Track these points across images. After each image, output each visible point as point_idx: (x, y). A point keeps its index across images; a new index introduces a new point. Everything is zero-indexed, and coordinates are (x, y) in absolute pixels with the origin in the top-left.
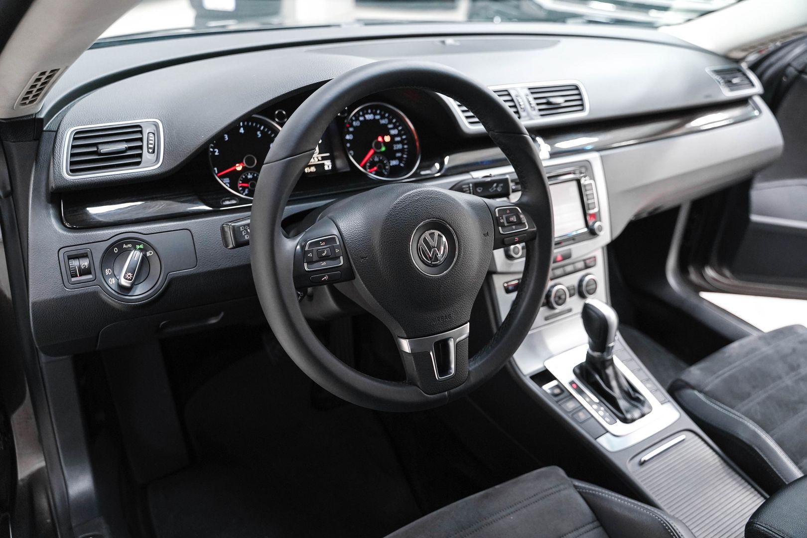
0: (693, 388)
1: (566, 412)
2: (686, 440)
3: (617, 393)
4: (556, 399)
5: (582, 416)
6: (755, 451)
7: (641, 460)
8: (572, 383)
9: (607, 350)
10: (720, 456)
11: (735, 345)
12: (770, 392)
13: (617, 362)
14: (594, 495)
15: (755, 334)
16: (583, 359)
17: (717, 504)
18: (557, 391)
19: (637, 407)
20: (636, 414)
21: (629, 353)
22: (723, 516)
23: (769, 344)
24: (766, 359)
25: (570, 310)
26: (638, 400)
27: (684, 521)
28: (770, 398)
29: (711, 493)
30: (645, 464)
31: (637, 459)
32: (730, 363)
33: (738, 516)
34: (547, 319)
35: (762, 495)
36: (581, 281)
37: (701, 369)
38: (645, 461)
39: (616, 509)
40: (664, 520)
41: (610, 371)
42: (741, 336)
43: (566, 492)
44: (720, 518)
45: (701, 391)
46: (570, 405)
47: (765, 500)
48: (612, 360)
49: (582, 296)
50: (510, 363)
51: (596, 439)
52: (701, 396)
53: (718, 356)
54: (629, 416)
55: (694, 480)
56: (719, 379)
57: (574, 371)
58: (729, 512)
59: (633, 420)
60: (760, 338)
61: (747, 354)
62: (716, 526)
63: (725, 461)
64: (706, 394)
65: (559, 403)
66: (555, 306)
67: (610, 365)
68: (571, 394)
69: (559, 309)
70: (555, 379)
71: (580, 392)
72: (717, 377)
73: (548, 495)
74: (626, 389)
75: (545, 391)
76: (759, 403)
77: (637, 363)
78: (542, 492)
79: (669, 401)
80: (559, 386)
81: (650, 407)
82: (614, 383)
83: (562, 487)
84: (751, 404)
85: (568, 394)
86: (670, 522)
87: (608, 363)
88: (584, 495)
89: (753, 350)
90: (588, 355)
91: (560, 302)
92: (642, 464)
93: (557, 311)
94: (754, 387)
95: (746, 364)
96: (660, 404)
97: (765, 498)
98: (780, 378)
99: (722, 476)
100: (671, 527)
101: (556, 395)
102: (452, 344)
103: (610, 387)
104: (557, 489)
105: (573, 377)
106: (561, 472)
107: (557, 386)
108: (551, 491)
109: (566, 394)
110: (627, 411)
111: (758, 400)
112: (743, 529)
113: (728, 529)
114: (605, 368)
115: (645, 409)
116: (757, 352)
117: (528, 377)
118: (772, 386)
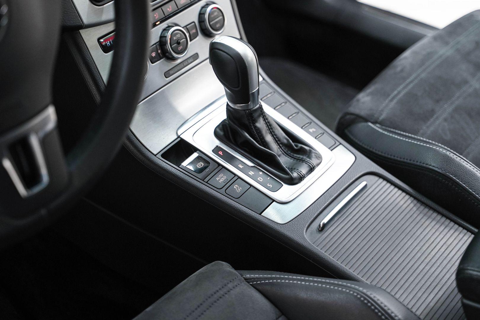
0: (366, 120)
1: (218, 189)
2: (368, 187)
3: (275, 149)
4: (200, 176)
5: (237, 188)
6: (451, 179)
7: (320, 225)
8: (216, 150)
9: (251, 99)
10: (411, 195)
11: (407, 54)
12: (457, 103)
13: (267, 109)
14: (272, 284)
15: (430, 34)
16: (223, 116)
17: (419, 255)
18: (201, 165)
19: (303, 161)
20: (304, 170)
21: (280, 95)
22: (428, 268)
23: (447, 43)
24: (447, 63)
25: (196, 56)
26: (302, 151)
27: (384, 287)
28: (456, 110)
29: (409, 243)
30: (326, 229)
31: (315, 225)
32: (404, 79)
33: (445, 262)
34: (167, 74)
35: (469, 230)
36: (201, 15)
37: (371, 94)
38: (325, 225)
39: (301, 295)
40: (360, 293)
41: (261, 124)
42: (414, 39)
43: (237, 290)
44: (425, 271)
45: (374, 123)
46: (221, 179)
47: (473, 236)
48: (261, 108)
49: (207, 34)
50: (129, 139)
51: (260, 214)
52: (377, 127)
53: (388, 73)
54: (295, 175)
55: (387, 233)
56: (395, 101)
57: (216, 134)
58: (434, 261)
59: (301, 178)
60: (435, 38)
61: (422, 63)
62: (423, 282)
63: (419, 201)
64: (382, 123)
65: (206, 180)
66: (175, 55)
67: (259, 116)
68: (219, 164)
69: (181, 58)
70: (195, 149)
71: (230, 159)
72: (391, 100)
73: (215, 302)
74: (285, 141)
75: (185, 170)
76: (445, 120)
77: (293, 105)
78: (207, 299)
79: (341, 144)
80: (203, 158)
81: (319, 157)
82: (269, 138)
83: (230, 285)
84: (437, 122)
85: (217, 165)
86: (368, 293)
87: (256, 115)
88: (260, 288)
89: (429, 55)
90: (229, 110)
91: (180, 48)
92: (322, 229)
93: (179, 61)
94: (438, 101)
95: (423, 75)
96: (329, 151)
97: (472, 232)
98: (466, 82)
99: (419, 218)
100: (370, 300)
101: (200, 171)
102: (35, 142)
103: (265, 144)
104: (225, 290)
105: (217, 143)
106: (226, 267)
107: (199, 159)
108: (218, 294)
109: (212, 165)
110: (292, 169)
111: (445, 115)
112: (454, 277)
113: (437, 280)
114: (254, 121)
115: (314, 161)
116: (435, 57)
117: (159, 156)
118: (457, 94)
